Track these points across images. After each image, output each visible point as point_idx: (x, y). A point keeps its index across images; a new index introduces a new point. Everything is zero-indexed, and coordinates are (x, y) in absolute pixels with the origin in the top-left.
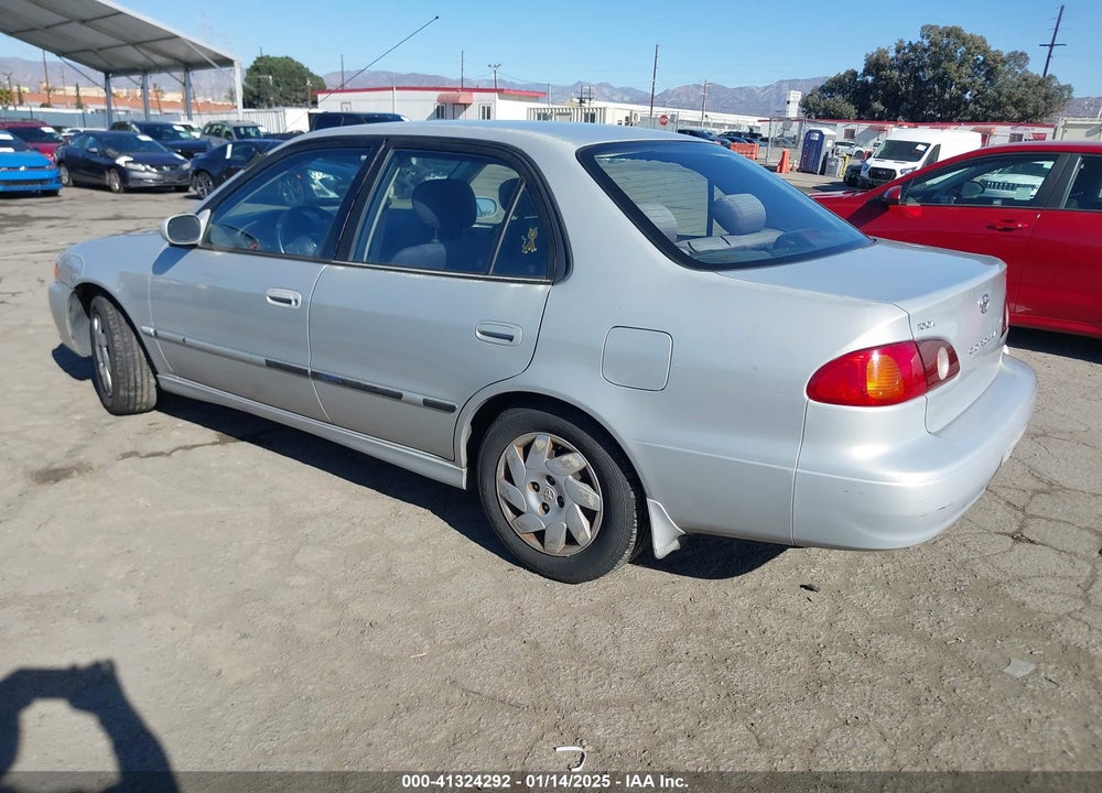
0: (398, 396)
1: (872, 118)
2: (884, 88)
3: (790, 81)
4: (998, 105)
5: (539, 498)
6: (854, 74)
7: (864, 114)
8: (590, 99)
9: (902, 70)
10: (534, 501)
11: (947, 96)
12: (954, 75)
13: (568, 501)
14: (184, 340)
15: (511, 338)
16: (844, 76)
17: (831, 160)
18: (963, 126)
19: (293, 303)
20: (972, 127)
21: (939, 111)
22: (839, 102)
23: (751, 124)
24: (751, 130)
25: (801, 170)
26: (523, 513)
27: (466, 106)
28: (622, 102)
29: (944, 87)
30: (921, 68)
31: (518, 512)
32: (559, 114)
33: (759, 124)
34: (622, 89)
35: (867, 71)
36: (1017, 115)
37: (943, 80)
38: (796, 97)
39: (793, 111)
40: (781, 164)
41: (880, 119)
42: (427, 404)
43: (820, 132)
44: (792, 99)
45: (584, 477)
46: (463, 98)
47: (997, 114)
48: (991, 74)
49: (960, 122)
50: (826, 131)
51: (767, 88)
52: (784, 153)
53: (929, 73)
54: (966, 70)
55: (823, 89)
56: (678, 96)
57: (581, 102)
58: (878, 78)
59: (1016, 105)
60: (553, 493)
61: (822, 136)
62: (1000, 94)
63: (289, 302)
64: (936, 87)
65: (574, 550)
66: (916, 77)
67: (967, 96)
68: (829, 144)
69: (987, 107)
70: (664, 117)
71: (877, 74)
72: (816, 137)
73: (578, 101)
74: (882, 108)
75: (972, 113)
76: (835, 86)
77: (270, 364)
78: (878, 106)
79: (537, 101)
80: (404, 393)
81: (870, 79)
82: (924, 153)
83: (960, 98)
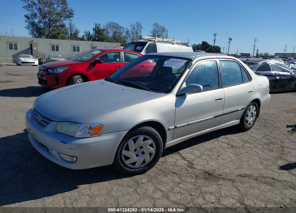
0: (238, 110)
15: (252, 91)
19: (222, 99)
31: (247, 122)
65: (253, 123)
77: (215, 117)
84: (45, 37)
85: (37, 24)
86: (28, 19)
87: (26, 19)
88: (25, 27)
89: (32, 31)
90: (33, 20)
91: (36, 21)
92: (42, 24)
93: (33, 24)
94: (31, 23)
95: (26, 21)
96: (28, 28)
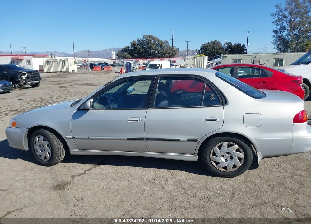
0: (179, 140)
1: (135, 58)
2: (137, 50)
3: (109, 49)
4: (164, 54)
5: (224, 158)
6: (129, 47)
7: (133, 57)
8: (55, 56)
9: (140, 46)
10: (223, 159)
11: (152, 52)
12: (153, 47)
13: (234, 157)
14: (88, 138)
15: (216, 120)
16: (126, 48)
17: (134, 69)
18: (157, 59)
19: (139, 121)
20: (159, 59)
21: (151, 56)
22: (126, 54)
23: (104, 61)
24: (105, 63)
25: (126, 72)
26: (219, 163)
27: (21, 60)
28: (62, 56)
29: (151, 50)
30: (145, 45)
31: (217, 163)
32: (54, 61)
33: (107, 61)
34: (61, 53)
35: (131, 46)
36: (168, 56)
37: (150, 48)
38: (114, 53)
39: (114, 57)
40: (121, 71)
41: (137, 58)
42: (188, 140)
43: (130, 63)
44: (113, 54)
45: (238, 150)
46: (20, 58)
47: (164, 56)
48: (161, 46)
49: (156, 58)
50: (131, 62)
51: (103, 51)
52: (121, 69)
53: (146, 47)
54: (155, 46)
55: (122, 51)
56: (78, 54)
57: (52, 57)
58: (134, 48)
59: (168, 53)
60: (229, 156)
61: (130, 64)
62: (164, 51)
63: (137, 121)
64: (149, 50)
65: (236, 169)
66: (144, 47)
67: (156, 52)
68: (132, 66)
69: (162, 54)
70: (85, 60)
71: (134, 47)
72: (129, 64)
73: (51, 57)
74: (137, 55)
75: (158, 56)
76: (124, 50)
77: (128, 139)
78: (136, 55)
79: (45, 58)
80: (181, 139)
81: (132, 48)
82: (159, 66)
83: (155, 52)
84: (291, 51)
85: (285, 37)
86: (276, 34)
87: (274, 34)
88: (272, 43)
89: (279, 45)
90: (281, 34)
91: (284, 34)
92: (289, 37)
93: (280, 38)
94: (278, 37)
95: (274, 36)
96: (274, 43)
